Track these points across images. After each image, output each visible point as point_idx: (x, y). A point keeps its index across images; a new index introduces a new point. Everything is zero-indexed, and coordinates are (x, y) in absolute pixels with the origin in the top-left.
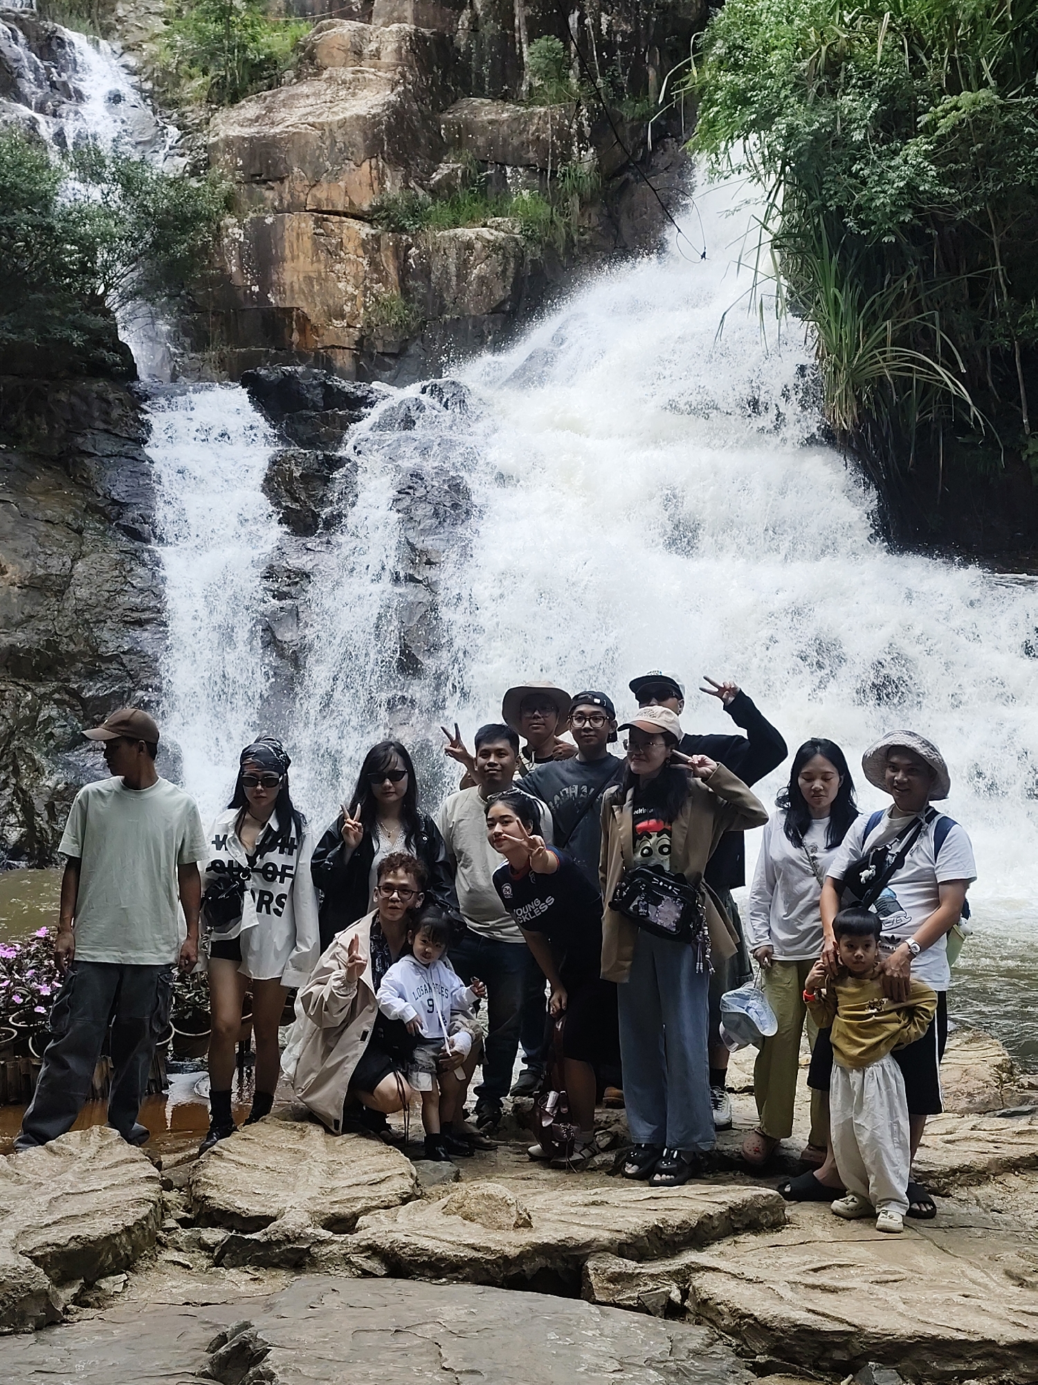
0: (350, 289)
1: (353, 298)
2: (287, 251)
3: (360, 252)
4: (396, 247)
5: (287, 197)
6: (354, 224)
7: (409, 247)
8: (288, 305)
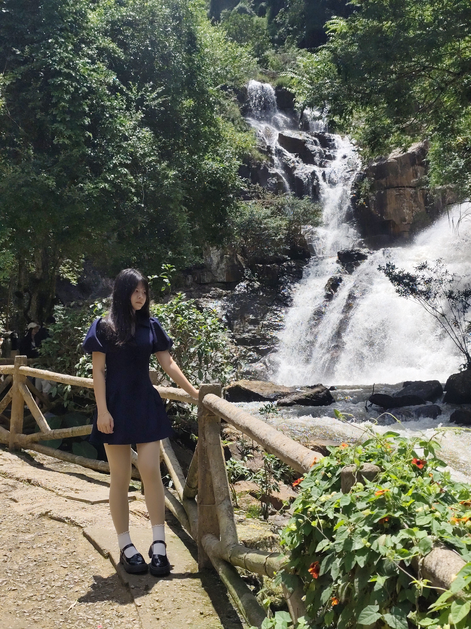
0: (408, 211)
1: (408, 214)
2: (388, 202)
3: (411, 198)
4: (423, 194)
5: (388, 183)
6: (409, 189)
7: (427, 194)
8: (389, 219)
